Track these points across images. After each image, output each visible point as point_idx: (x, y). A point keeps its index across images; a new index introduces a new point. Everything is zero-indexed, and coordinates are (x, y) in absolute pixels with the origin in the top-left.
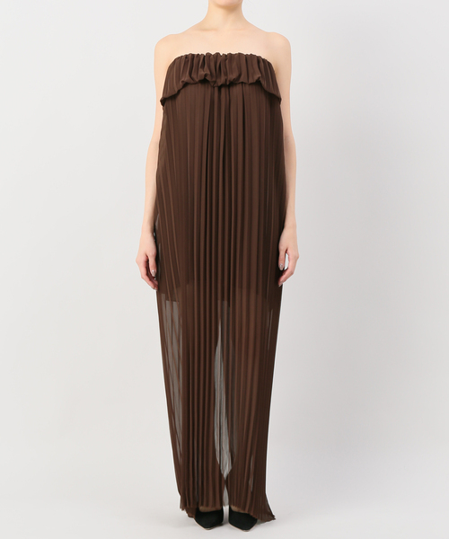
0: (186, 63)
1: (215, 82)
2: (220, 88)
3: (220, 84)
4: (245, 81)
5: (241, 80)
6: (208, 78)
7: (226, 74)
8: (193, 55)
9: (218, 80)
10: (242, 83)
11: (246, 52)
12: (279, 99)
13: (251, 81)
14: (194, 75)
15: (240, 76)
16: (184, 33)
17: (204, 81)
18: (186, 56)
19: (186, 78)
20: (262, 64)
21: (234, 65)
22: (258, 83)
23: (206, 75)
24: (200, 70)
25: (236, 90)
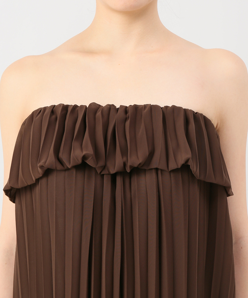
0: (51, 125)
1: (104, 167)
2: (114, 177)
3: (112, 171)
4: (162, 166)
5: (154, 165)
6: (90, 162)
7: (124, 153)
8: (65, 108)
9: (109, 164)
10: (157, 169)
11: (163, 101)
12: (226, 190)
13: (173, 166)
14: (63, 156)
15: (151, 154)
16: (52, 54)
17: (83, 166)
18: (53, 109)
19: (48, 159)
20: (192, 126)
21: (141, 132)
22: (186, 167)
23: (84, 158)
24: (75, 144)
25: (146, 183)
